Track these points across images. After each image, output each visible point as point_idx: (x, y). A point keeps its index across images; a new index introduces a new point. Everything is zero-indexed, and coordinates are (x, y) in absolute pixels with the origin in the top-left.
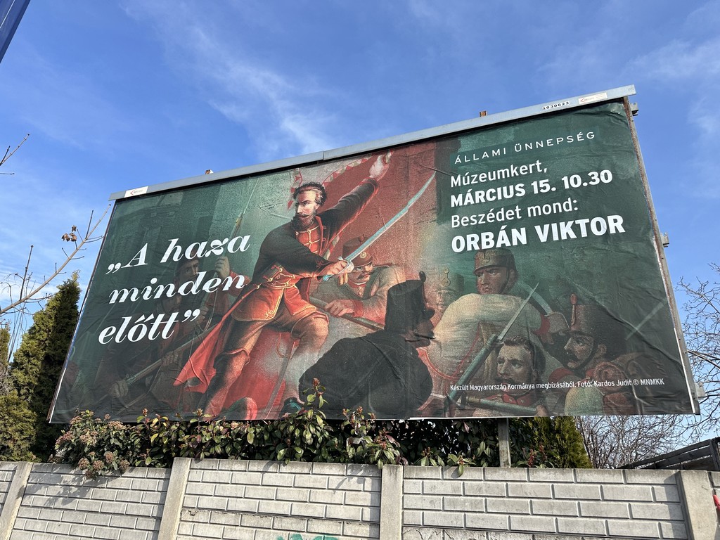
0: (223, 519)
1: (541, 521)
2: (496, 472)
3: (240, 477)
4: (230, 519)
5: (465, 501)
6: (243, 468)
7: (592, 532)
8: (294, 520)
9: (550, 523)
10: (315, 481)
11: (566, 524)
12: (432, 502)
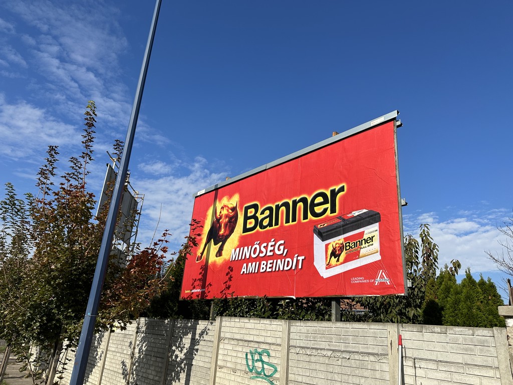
0: (233, 342)
1: (336, 345)
3: (238, 325)
4: (235, 342)
5: (311, 336)
6: (238, 321)
7: (354, 350)
8: (255, 343)
9: (339, 346)
10: (261, 327)
11: (345, 347)
12: (299, 336)
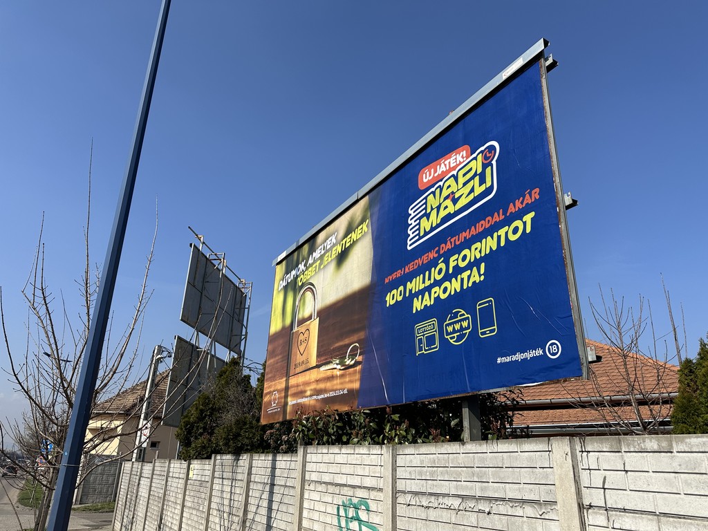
0: (320, 488)
1: (467, 486)
2: (443, 446)
3: (326, 458)
7: (496, 495)
8: (349, 488)
10: (357, 460)
11: (482, 489)
12: (410, 473)
